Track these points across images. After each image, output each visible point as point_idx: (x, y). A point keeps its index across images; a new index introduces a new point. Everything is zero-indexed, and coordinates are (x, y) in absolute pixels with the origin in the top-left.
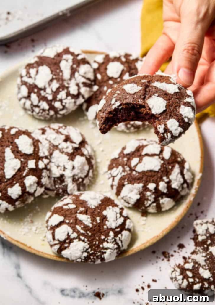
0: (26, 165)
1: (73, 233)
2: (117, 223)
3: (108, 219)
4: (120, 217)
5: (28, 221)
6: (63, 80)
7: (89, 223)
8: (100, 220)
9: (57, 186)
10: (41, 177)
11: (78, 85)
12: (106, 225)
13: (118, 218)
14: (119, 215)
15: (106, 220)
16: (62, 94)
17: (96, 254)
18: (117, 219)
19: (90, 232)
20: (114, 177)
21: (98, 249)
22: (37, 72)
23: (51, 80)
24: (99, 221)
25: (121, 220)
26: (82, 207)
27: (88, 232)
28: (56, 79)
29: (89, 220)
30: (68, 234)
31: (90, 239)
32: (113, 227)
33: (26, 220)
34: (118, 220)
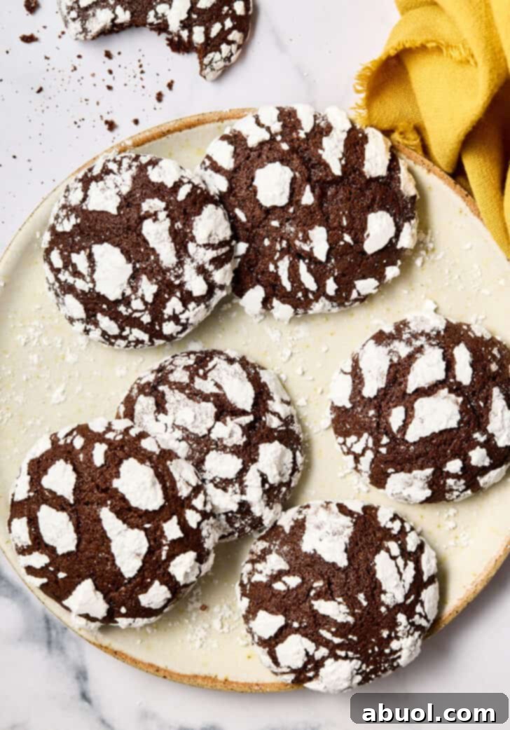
0: (158, 533)
1: (317, 649)
2: (404, 587)
3: (384, 588)
4: (406, 565)
5: (195, 609)
6: (164, 271)
7: (346, 615)
8: (367, 599)
9: (237, 525)
10: (202, 541)
11: (201, 270)
12: (383, 604)
13: (402, 570)
14: (400, 561)
15: (378, 590)
16: (174, 305)
17: (381, 667)
18: (400, 574)
19: (354, 634)
20: (357, 458)
21: (381, 659)
22: (90, 257)
23: (135, 276)
24: (365, 603)
25: (409, 573)
26: (317, 580)
27: (350, 637)
28: (144, 271)
29: (344, 608)
30: (307, 654)
31: (359, 649)
32: (400, 599)
33: (190, 607)
34: (404, 577)
